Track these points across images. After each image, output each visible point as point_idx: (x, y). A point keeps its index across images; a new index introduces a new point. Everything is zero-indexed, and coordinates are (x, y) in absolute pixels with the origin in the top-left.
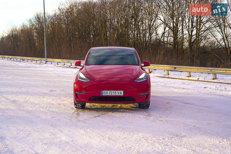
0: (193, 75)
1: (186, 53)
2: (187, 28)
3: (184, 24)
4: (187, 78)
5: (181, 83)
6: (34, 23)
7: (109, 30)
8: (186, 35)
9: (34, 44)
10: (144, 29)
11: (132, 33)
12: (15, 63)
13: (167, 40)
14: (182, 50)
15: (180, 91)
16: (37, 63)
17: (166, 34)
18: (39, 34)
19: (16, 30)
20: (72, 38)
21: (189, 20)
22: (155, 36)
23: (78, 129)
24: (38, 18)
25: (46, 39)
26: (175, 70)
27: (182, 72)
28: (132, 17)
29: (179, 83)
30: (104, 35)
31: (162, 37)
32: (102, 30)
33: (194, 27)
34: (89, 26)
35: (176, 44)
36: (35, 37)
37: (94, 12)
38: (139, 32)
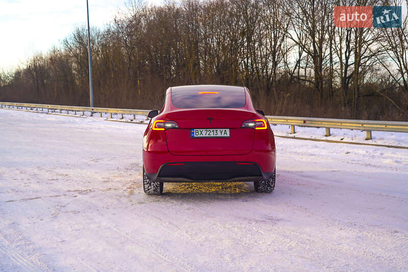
1: (337, 96)
2: (338, 53)
3: (333, 46)
4: (325, 138)
5: (312, 146)
6: (72, 45)
7: (203, 56)
9: (73, 82)
10: (265, 54)
11: (243, 62)
12: (39, 116)
13: (305, 74)
14: (330, 91)
16: (77, 116)
17: (303, 64)
18: (82, 64)
19: (42, 58)
20: (138, 72)
21: (341, 37)
22: (284, 67)
24: (79, 37)
25: (93, 73)
28: (243, 34)
29: (308, 146)
30: (194, 66)
31: (295, 68)
32: (191, 57)
33: (352, 49)
34: (168, 52)
35: (319, 80)
36: (75, 69)
37: (176, 26)
38: (255, 59)
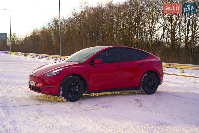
0: (186, 71)
1: (182, 52)
2: (183, 31)
3: (181, 27)
4: (181, 74)
5: (175, 78)
6: (52, 25)
7: (116, 31)
8: (183, 37)
9: (52, 44)
10: (146, 31)
11: (135, 35)
12: (34, 60)
13: (166, 41)
14: (179, 50)
15: (173, 85)
16: (53, 60)
17: (165, 36)
18: (56, 35)
19: (37, 31)
20: (83, 39)
21: (185, 23)
22: (155, 37)
23: (78, 116)
24: (55, 22)
25: (61, 39)
26: (170, 67)
27: (176, 68)
28: (136, 21)
29: (173, 78)
30: (111, 36)
31: (161, 38)
32: (110, 31)
33: (190, 29)
34: (98, 29)
35: (174, 44)
36: (53, 37)
37: (103, 16)
38: (141, 33)
